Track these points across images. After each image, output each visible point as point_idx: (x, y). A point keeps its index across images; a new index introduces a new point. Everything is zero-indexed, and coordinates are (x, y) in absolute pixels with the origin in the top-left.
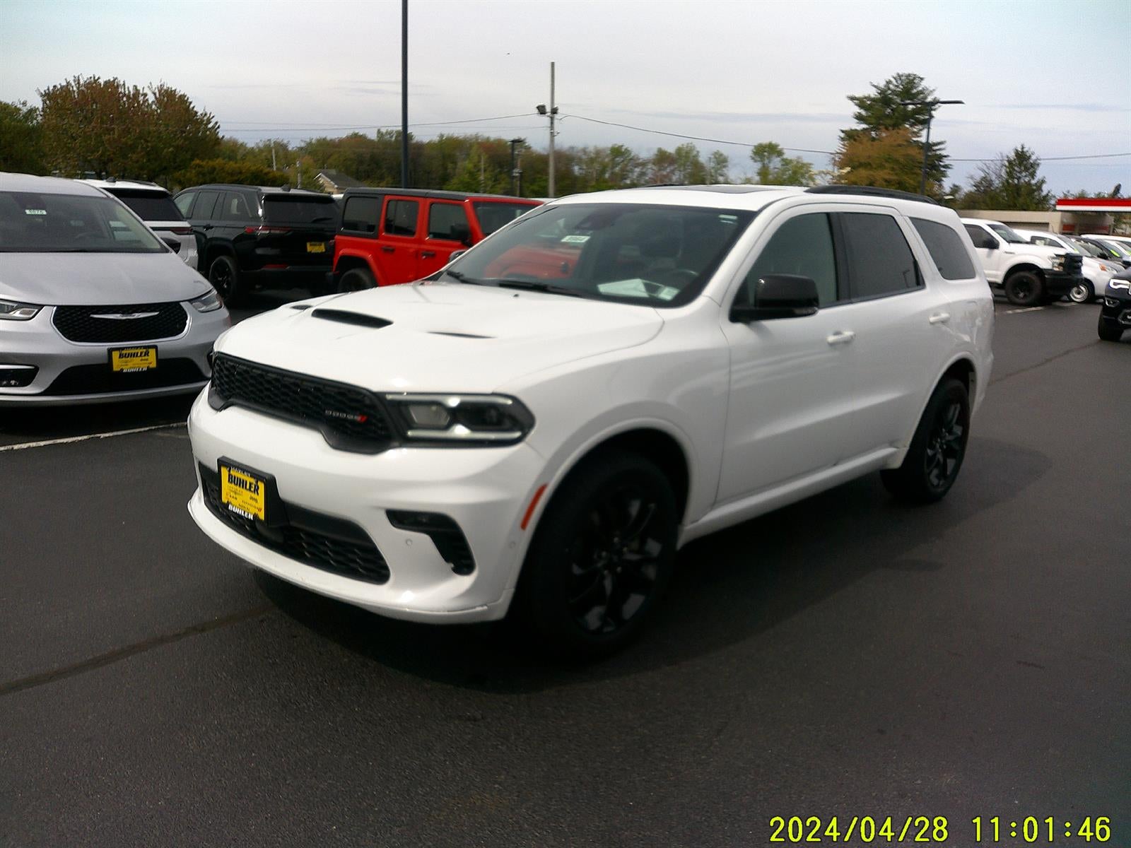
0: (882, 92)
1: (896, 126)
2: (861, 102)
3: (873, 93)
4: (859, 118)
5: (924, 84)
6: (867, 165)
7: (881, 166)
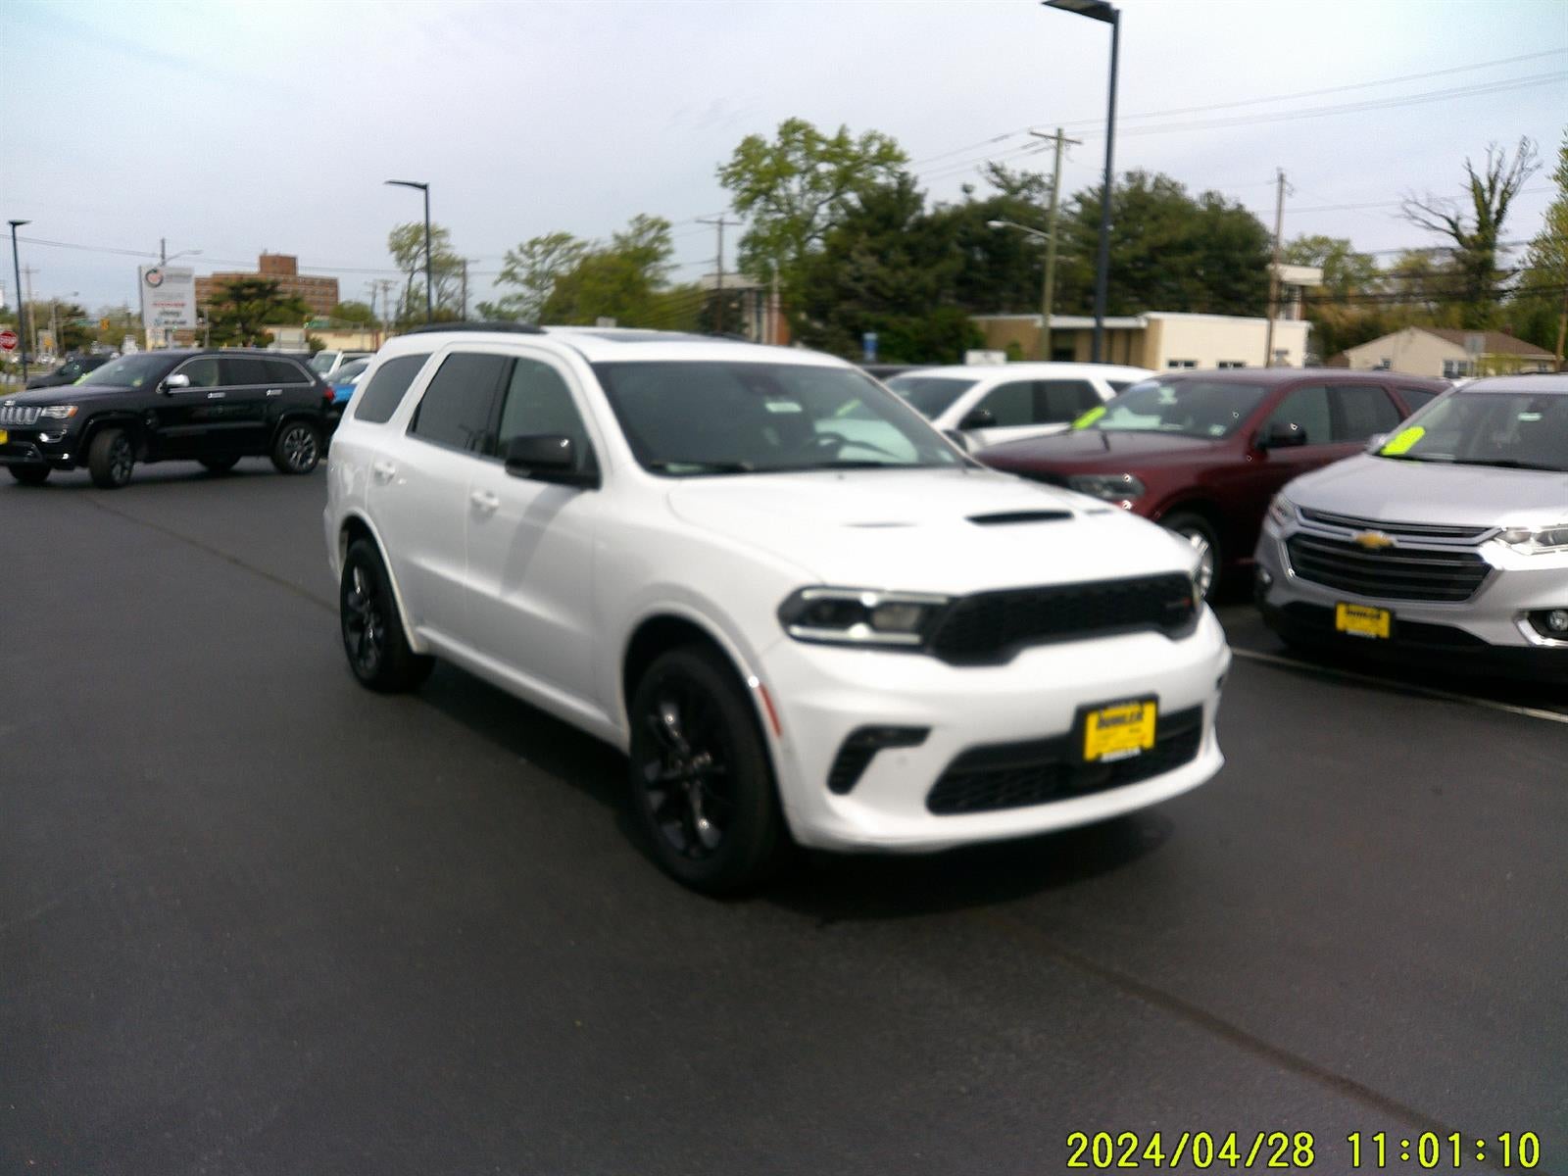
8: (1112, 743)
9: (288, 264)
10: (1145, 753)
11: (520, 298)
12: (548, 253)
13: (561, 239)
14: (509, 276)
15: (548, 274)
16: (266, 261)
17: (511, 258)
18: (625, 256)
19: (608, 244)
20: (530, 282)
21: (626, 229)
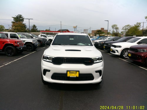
0: (17, 17)
1: (20, 21)
2: (14, 18)
3: (16, 17)
4: (14, 20)
5: (22, 16)
6: (17, 26)
7: (19, 27)
8: (72, 75)
9: (103, 29)
10: (77, 77)
11: (124, 31)
12: (127, 27)
13: (129, 25)
14: (123, 29)
15: (127, 29)
16: (102, 29)
17: (123, 27)
18: (135, 26)
19: (134, 25)
20: (125, 30)
21: (136, 24)
